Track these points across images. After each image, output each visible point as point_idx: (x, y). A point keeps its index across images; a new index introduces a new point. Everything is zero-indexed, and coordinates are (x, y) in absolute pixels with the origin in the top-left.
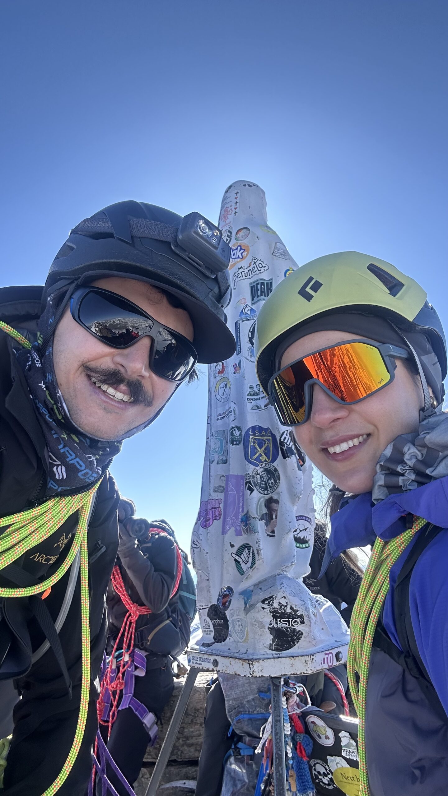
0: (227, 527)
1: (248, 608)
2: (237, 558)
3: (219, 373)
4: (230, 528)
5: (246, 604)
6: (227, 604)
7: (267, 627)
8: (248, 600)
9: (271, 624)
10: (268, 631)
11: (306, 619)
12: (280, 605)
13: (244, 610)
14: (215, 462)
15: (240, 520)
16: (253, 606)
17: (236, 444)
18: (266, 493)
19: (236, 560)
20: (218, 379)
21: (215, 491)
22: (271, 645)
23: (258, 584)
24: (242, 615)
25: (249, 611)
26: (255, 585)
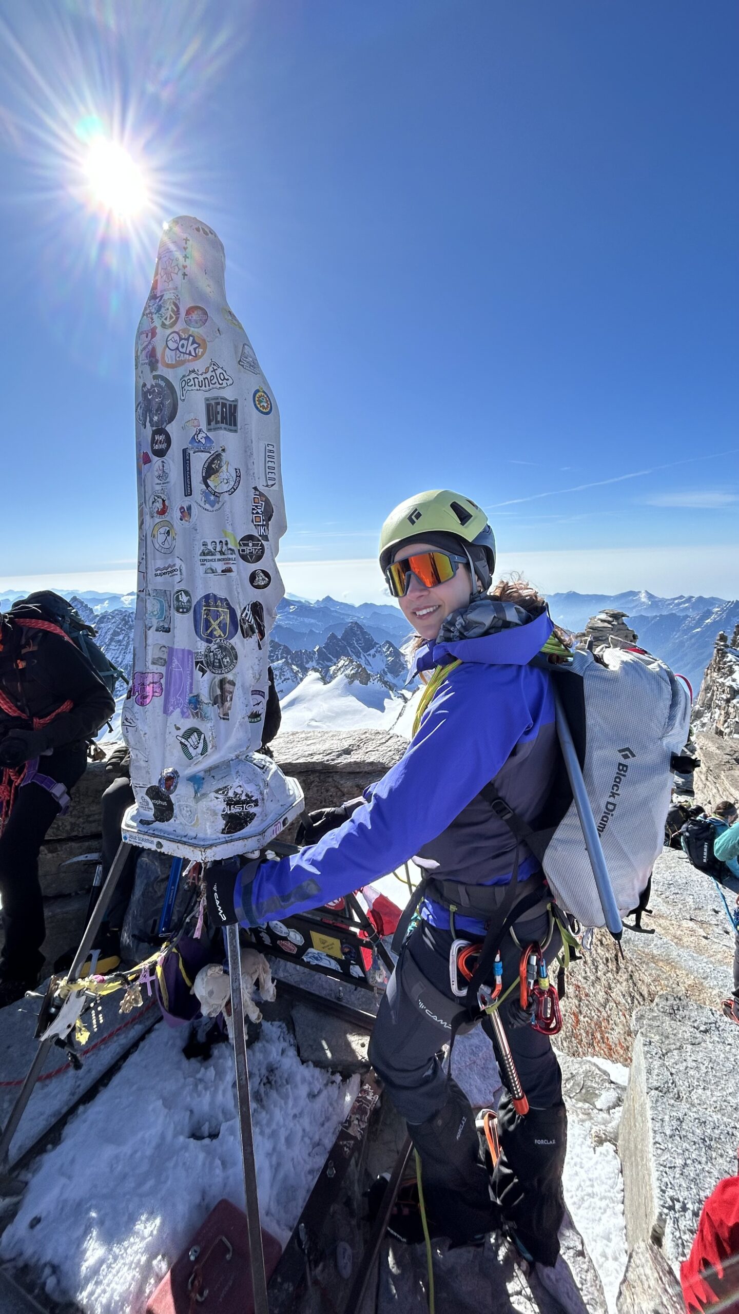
0: (171, 708)
1: (198, 795)
2: (183, 740)
3: (158, 512)
4: (174, 708)
5: (196, 793)
6: (172, 788)
7: (220, 815)
8: (198, 788)
9: (224, 811)
10: (221, 817)
11: (260, 802)
12: (236, 794)
13: (194, 798)
14: (153, 629)
15: (187, 701)
16: (204, 795)
17: (183, 612)
18: (220, 672)
19: (181, 743)
20: (157, 520)
21: (153, 663)
22: (224, 830)
23: (210, 771)
24: (191, 802)
25: (201, 800)
26: (206, 771)
